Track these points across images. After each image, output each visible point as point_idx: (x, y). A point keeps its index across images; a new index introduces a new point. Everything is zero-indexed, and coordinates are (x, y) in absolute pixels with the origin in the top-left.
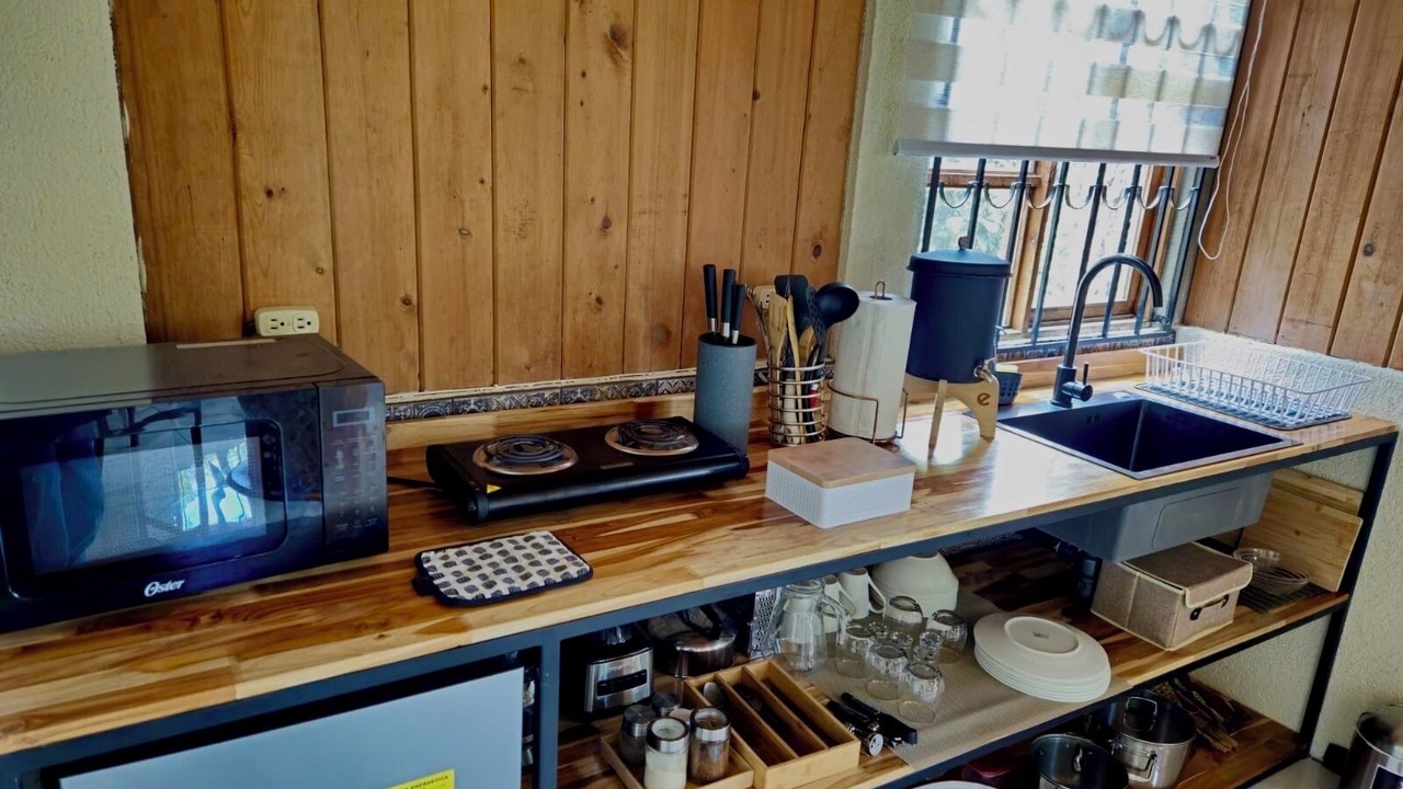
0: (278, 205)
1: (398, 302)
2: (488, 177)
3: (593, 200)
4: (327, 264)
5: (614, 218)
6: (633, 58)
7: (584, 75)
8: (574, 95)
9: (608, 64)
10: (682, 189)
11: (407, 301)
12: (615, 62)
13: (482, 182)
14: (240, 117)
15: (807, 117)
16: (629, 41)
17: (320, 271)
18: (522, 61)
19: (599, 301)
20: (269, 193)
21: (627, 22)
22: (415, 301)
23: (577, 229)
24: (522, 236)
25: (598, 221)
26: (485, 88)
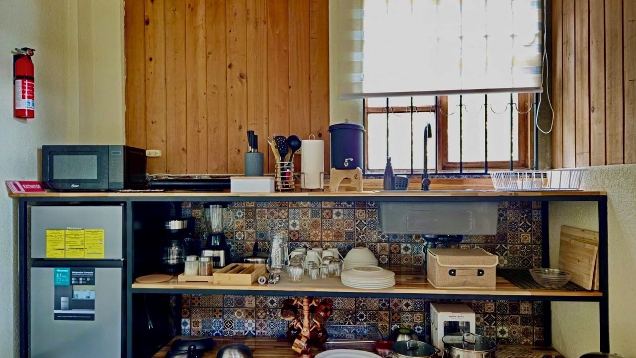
0: (154, 125)
1: (181, 150)
2: (205, 116)
3: (236, 121)
4: (164, 139)
5: (243, 126)
6: (247, 81)
7: (232, 87)
8: (229, 93)
9: (240, 84)
10: (265, 116)
11: (183, 149)
12: (241, 83)
13: (204, 117)
14: (148, 105)
15: (311, 92)
16: (245, 77)
17: (163, 141)
18: (214, 86)
19: (239, 150)
20: (153, 123)
21: (244, 72)
22: (185, 149)
23: (231, 129)
24: (215, 132)
25: (238, 127)
26: (205, 94)
